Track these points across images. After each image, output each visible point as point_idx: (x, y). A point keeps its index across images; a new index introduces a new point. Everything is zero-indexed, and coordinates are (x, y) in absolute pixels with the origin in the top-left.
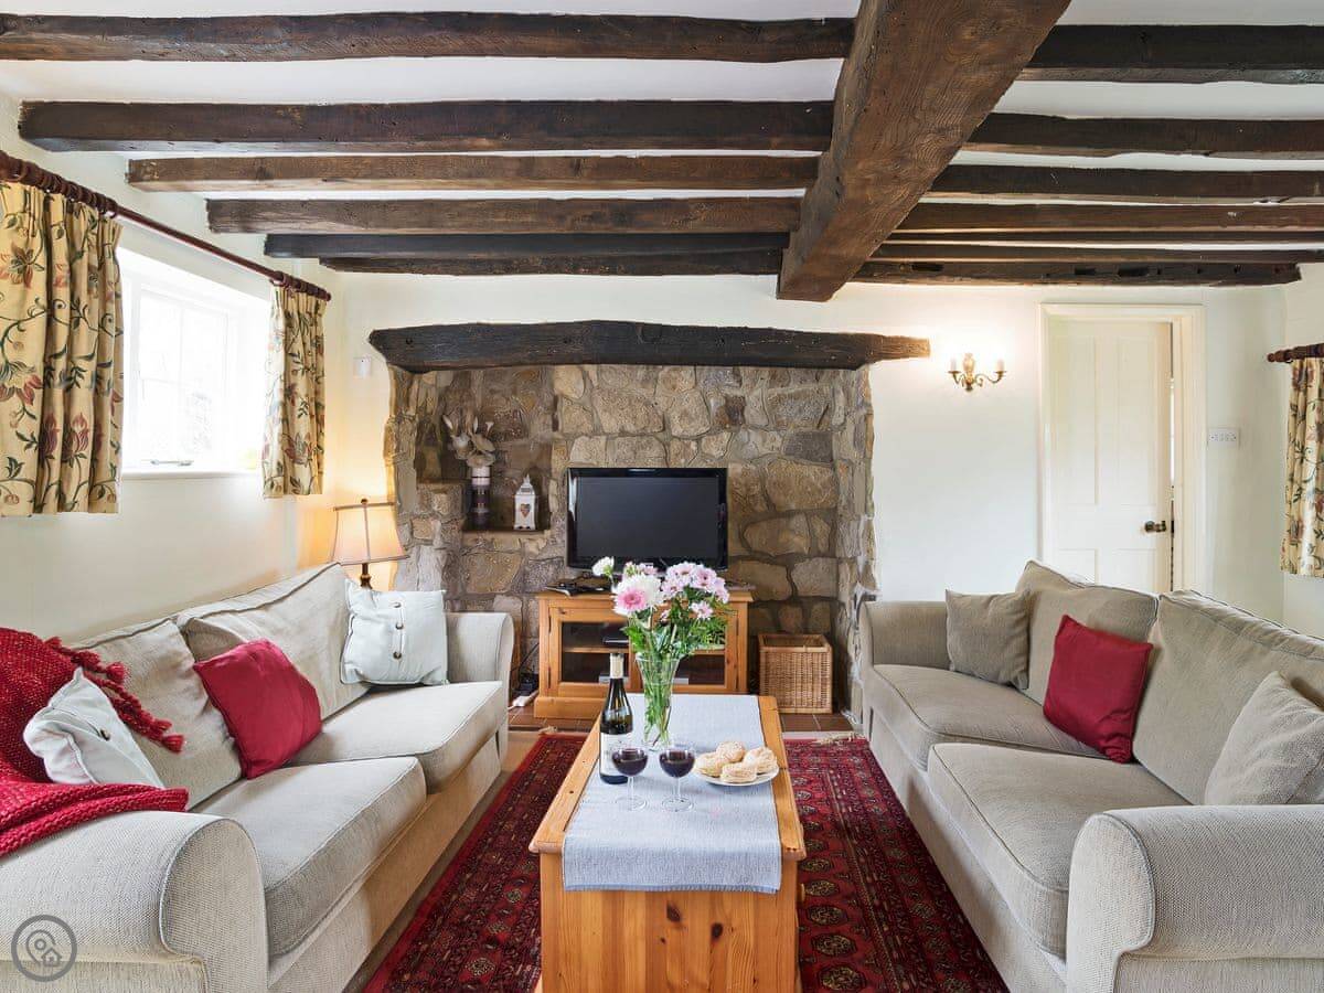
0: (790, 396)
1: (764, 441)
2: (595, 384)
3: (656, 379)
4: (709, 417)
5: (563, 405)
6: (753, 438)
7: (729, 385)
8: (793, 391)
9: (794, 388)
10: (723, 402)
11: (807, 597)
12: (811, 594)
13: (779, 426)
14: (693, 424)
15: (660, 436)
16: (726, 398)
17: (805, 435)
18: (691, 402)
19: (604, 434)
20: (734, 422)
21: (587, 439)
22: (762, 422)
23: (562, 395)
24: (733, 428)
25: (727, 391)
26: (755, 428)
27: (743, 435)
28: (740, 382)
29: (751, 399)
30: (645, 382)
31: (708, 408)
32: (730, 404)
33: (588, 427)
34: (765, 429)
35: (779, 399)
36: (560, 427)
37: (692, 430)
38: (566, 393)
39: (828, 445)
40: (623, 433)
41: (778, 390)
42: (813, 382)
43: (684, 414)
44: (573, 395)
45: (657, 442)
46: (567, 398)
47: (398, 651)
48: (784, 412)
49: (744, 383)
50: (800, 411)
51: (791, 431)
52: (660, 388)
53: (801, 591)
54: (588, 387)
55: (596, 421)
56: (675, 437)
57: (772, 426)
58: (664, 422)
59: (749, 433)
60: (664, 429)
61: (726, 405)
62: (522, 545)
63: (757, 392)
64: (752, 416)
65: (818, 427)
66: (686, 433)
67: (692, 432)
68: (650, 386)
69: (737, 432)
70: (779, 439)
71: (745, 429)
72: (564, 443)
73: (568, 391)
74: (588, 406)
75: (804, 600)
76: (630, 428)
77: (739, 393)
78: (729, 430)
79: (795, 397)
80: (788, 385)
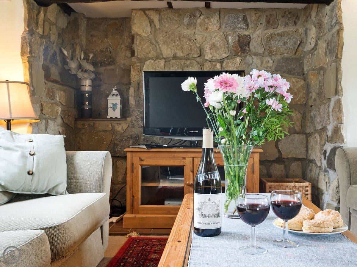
0: (278, 35)
1: (262, 63)
2: (158, 27)
3: (196, 24)
4: (228, 47)
5: (137, 41)
6: (254, 61)
7: (241, 28)
8: (279, 31)
9: (281, 29)
10: (237, 38)
11: (287, 158)
12: (290, 156)
13: (271, 53)
14: (218, 52)
15: (198, 59)
16: (239, 36)
17: (287, 60)
18: (217, 39)
19: (163, 58)
20: (243, 51)
21: (152, 61)
22: (261, 51)
23: (137, 34)
24: (243, 55)
25: (239, 32)
26: (256, 54)
27: (249, 59)
28: (248, 25)
29: (254, 36)
30: (189, 25)
31: (227, 42)
32: (242, 40)
33: (153, 54)
34: (262, 55)
35: (272, 36)
36: (136, 54)
37: (218, 55)
38: (139, 33)
39: (301, 65)
40: (175, 57)
41: (271, 31)
42: (293, 25)
43: (213, 46)
44: (144, 34)
45: (196, 63)
46: (140, 35)
47: (31, 170)
48: (274, 44)
49: (250, 26)
50: (284, 44)
51: (278, 57)
52: (198, 30)
53: (284, 155)
54: (153, 29)
55: (158, 50)
56: (207, 60)
57: (266, 53)
58: (200, 51)
59: (252, 59)
60: (200, 56)
61: (239, 41)
62: (113, 127)
63: (258, 32)
64: (255, 47)
65: (295, 54)
66: (214, 58)
67: (218, 57)
68: (192, 28)
69: (245, 57)
70: (271, 62)
71: (250, 55)
72: (138, 64)
73: (140, 32)
74: (153, 41)
75: (286, 160)
76: (180, 54)
77: (247, 33)
78: (240, 56)
79: (281, 35)
80: (277, 28)
